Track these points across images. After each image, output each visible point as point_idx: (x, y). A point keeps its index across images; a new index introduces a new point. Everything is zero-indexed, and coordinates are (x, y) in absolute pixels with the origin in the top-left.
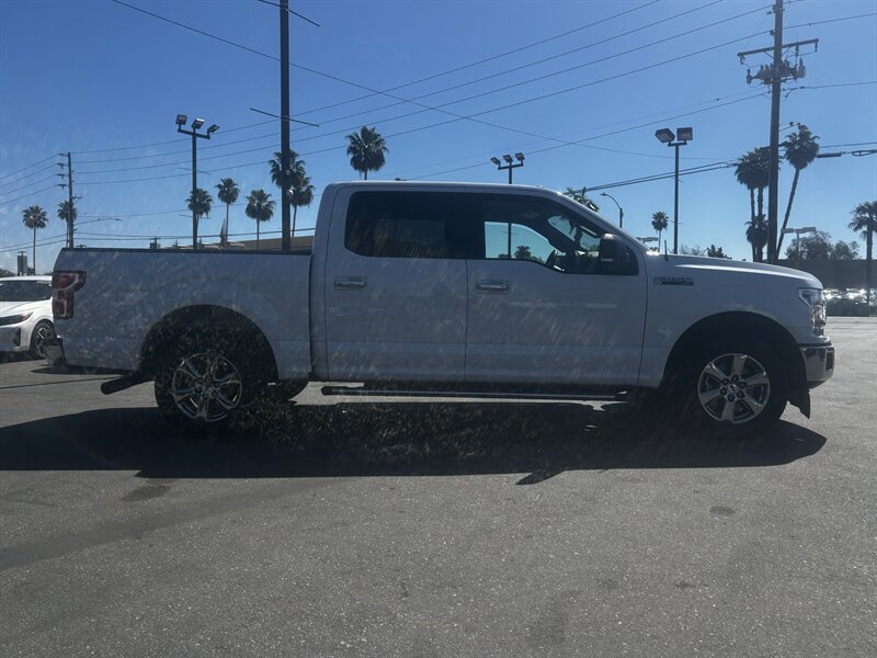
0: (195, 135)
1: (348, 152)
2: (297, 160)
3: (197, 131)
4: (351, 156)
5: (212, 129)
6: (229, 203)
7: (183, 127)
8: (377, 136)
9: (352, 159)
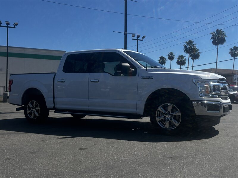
0: (138, 40)
1: (211, 39)
2: (193, 44)
3: (139, 39)
4: (212, 40)
5: (143, 37)
6: (171, 60)
7: (134, 38)
8: (222, 32)
9: (213, 41)
